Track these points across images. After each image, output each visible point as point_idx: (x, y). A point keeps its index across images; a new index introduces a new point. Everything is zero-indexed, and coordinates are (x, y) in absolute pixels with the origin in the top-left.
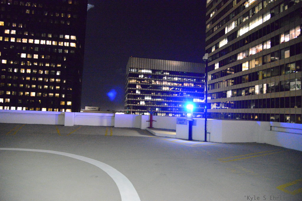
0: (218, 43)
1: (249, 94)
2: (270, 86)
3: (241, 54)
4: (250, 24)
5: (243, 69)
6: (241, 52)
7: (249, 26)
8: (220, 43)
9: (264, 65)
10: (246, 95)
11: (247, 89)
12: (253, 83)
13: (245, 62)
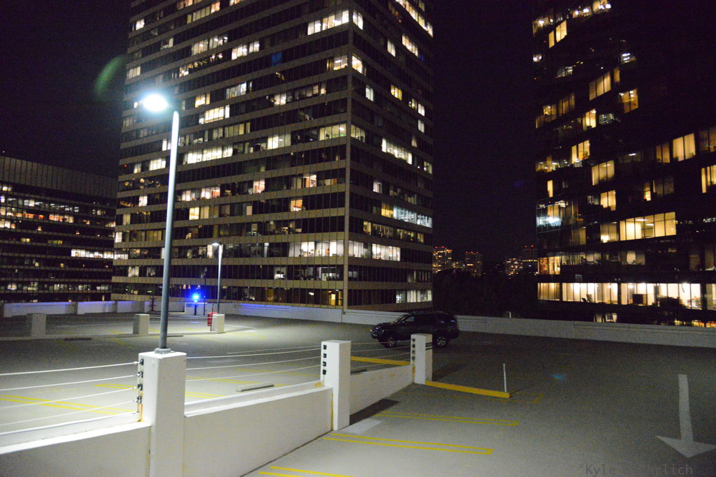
0: (148, 161)
1: (199, 256)
2: (227, 248)
3: (189, 192)
4: (205, 151)
5: (191, 217)
6: (188, 190)
7: (203, 154)
8: (152, 162)
9: (221, 218)
10: (193, 257)
11: (196, 248)
12: (204, 241)
13: (194, 207)
